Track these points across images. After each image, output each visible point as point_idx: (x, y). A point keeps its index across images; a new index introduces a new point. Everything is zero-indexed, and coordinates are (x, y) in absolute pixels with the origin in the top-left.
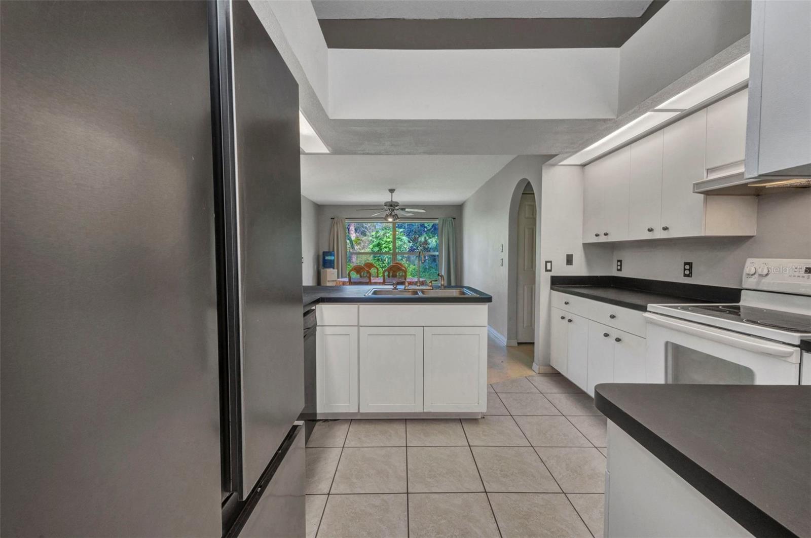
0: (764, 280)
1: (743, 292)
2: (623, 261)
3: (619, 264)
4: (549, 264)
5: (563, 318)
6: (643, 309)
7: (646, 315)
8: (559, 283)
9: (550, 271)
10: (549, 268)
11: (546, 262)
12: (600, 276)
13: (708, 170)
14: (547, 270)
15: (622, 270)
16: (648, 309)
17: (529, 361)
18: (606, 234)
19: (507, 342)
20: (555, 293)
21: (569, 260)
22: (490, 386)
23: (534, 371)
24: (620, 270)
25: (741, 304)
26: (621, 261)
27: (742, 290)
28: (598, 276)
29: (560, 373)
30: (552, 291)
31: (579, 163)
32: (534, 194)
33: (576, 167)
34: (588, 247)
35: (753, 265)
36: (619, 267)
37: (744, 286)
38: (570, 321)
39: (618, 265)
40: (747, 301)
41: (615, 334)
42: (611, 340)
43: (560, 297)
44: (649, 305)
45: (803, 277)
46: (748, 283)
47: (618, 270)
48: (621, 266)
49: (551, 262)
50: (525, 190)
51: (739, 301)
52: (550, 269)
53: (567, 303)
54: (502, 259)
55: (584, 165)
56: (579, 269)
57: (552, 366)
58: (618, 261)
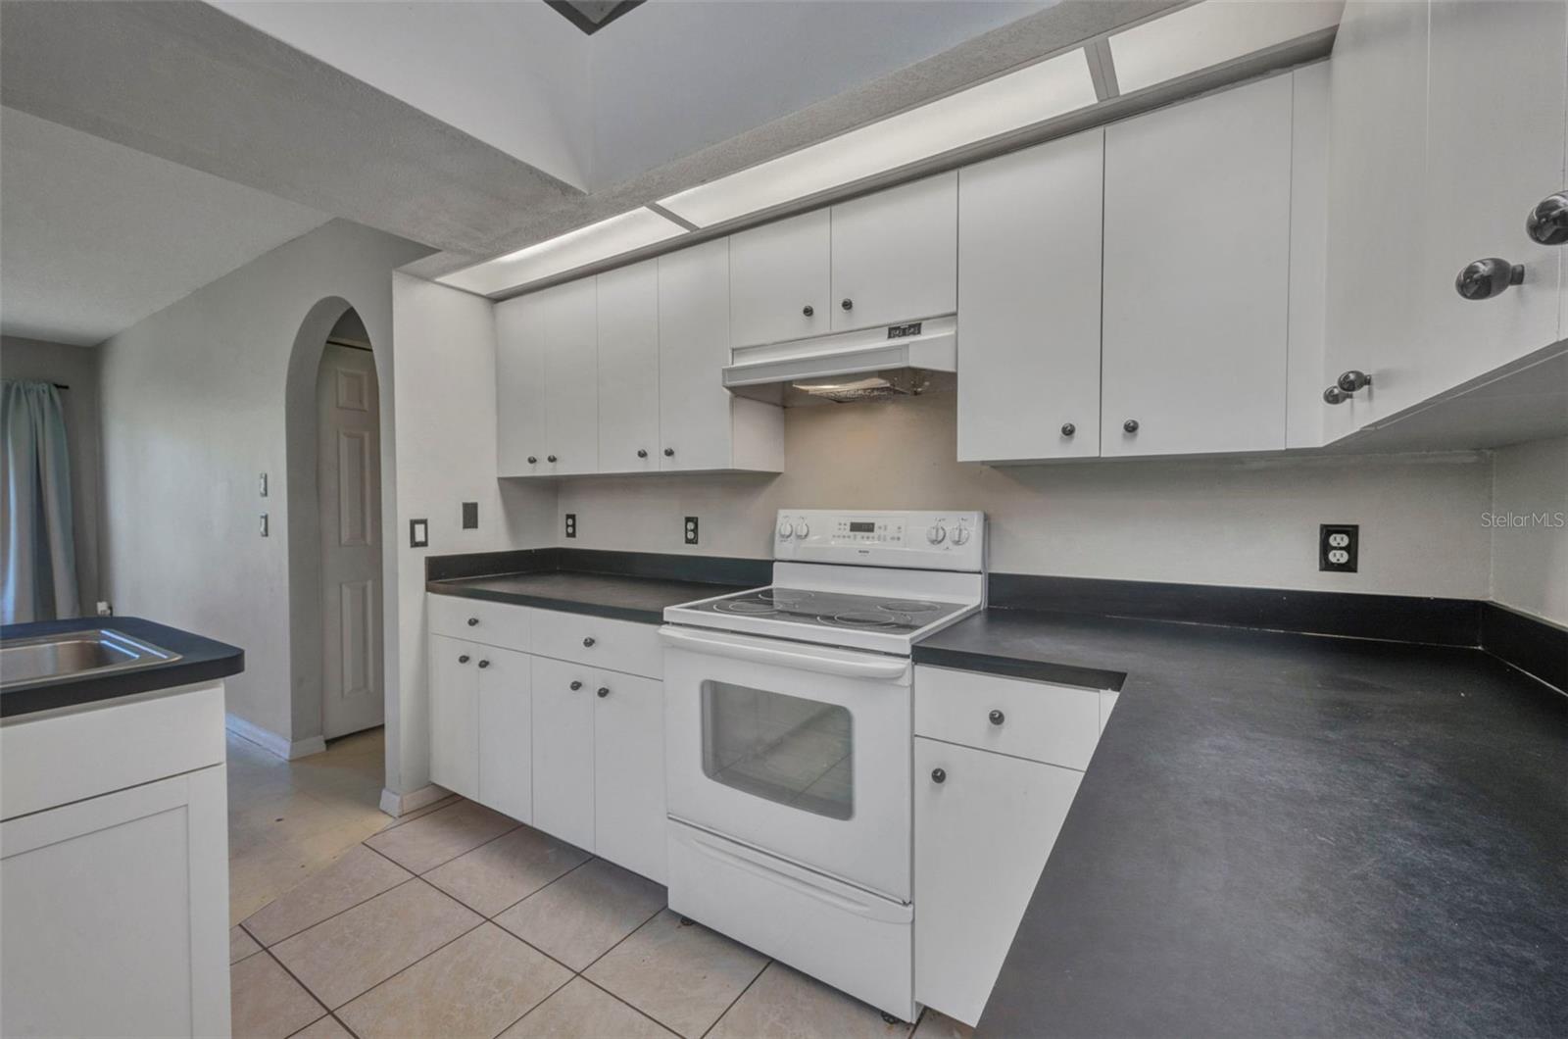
0: (804, 544)
1: (775, 564)
2: (577, 518)
3: (570, 522)
4: (420, 529)
5: (464, 659)
6: (655, 618)
7: (664, 630)
8: (447, 574)
9: (424, 544)
10: (420, 537)
11: (413, 523)
12: (536, 550)
13: (733, 350)
14: (415, 544)
15: (577, 535)
16: (665, 619)
17: (368, 788)
18: (552, 460)
19: (292, 748)
20: (437, 599)
21: (470, 516)
22: (243, 928)
23: (384, 812)
24: (573, 535)
25: (774, 586)
26: (573, 517)
27: (774, 561)
28: (530, 551)
29: (455, 794)
30: (429, 594)
31: (484, 293)
32: (371, 350)
33: (479, 299)
34: (512, 487)
35: (788, 520)
36: (570, 530)
37: (778, 556)
38: (484, 664)
39: (568, 526)
40: (783, 580)
41: (593, 681)
42: (588, 695)
43: (452, 608)
44: (666, 609)
45: (849, 537)
46: (783, 550)
47: (569, 535)
48: (574, 526)
49: (424, 522)
50: (334, 333)
51: (770, 582)
52: (423, 539)
53: (473, 622)
54: (266, 518)
55: (496, 300)
56: (493, 537)
57: (434, 784)
58: (569, 517)
